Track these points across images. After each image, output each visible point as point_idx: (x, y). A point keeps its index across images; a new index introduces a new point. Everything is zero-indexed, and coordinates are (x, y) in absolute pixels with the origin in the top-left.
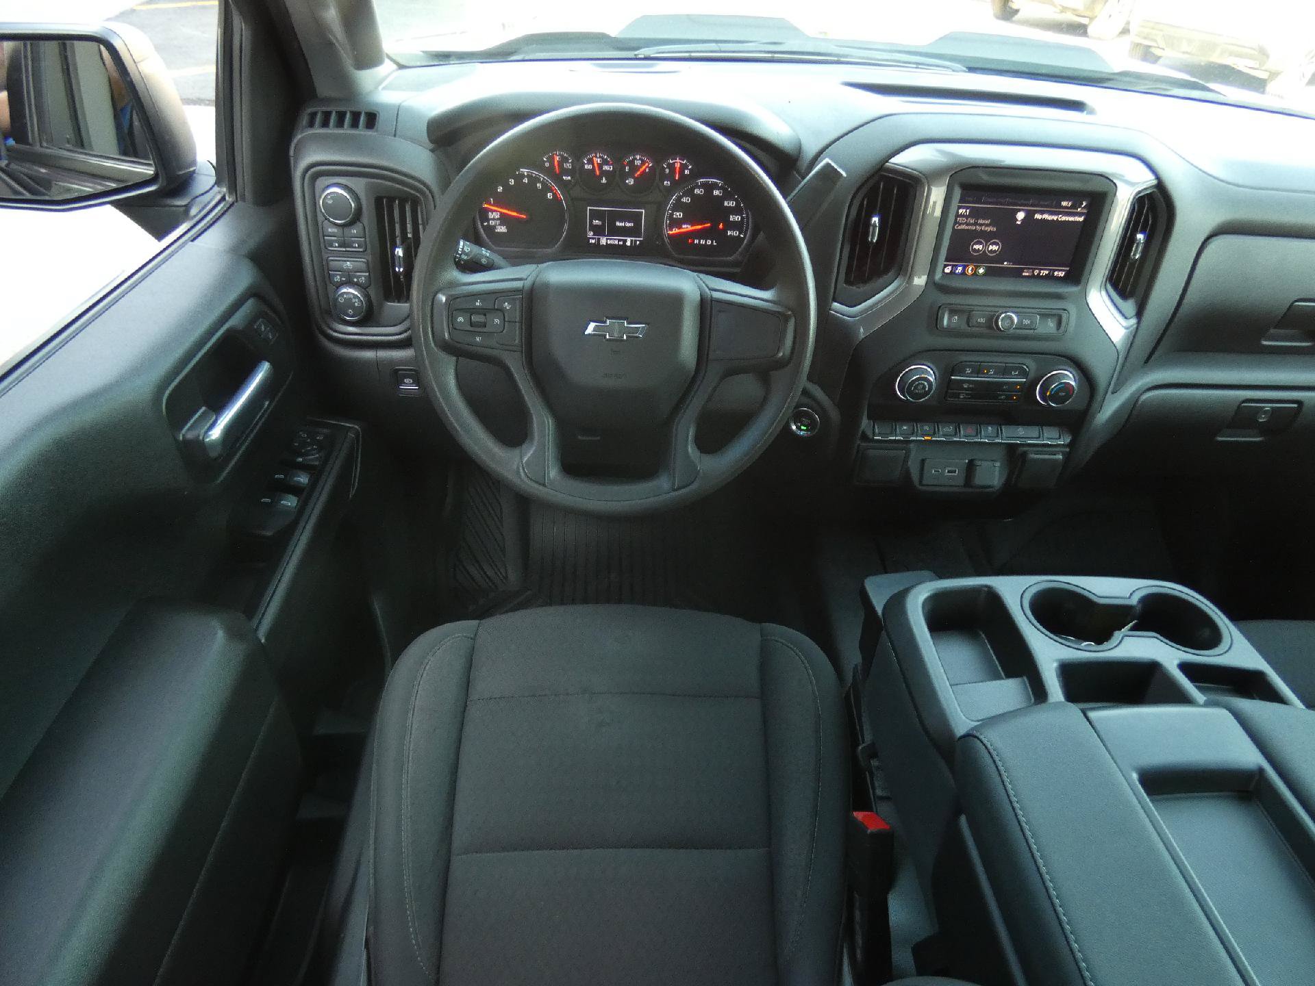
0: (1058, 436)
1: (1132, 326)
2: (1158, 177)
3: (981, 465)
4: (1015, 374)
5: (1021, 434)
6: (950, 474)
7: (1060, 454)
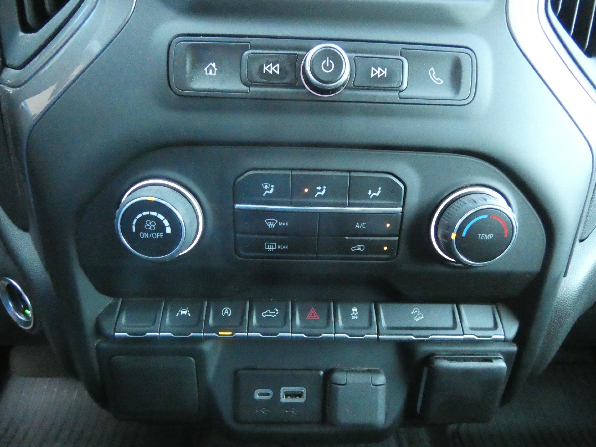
3: (346, 383)
4: (374, 194)
5: (417, 320)
6: (290, 400)
7: (500, 358)
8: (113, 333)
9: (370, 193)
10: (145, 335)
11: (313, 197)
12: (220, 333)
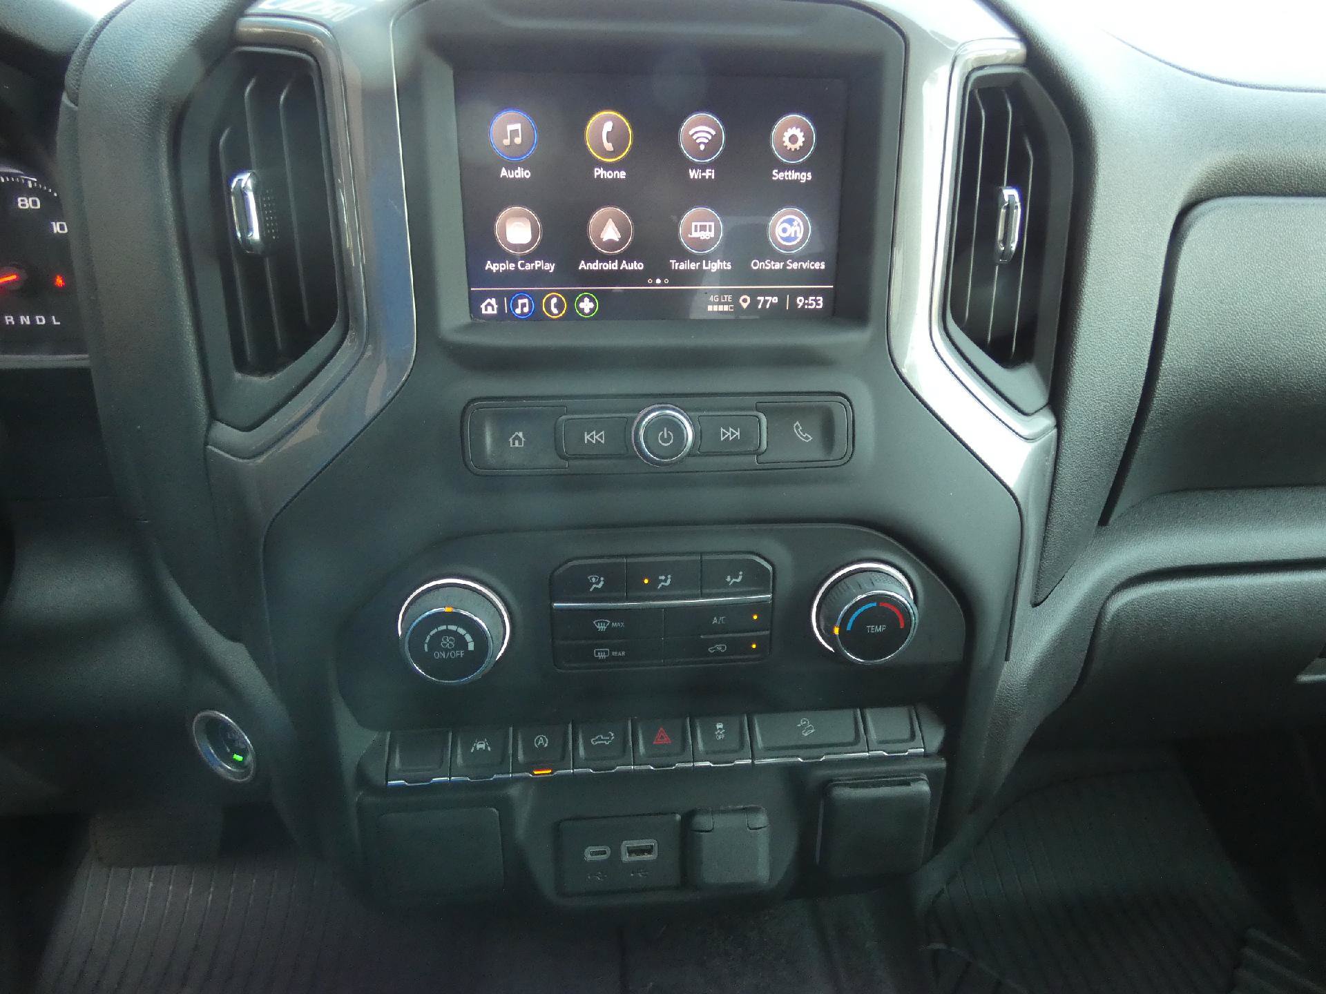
0: (907, 735)
1: (1044, 432)
2: (1025, 35)
3: (713, 829)
4: (734, 580)
5: (806, 735)
6: (635, 858)
7: (923, 780)
8: (385, 783)
9: (728, 579)
10: (432, 782)
11: (655, 589)
12: (536, 773)
